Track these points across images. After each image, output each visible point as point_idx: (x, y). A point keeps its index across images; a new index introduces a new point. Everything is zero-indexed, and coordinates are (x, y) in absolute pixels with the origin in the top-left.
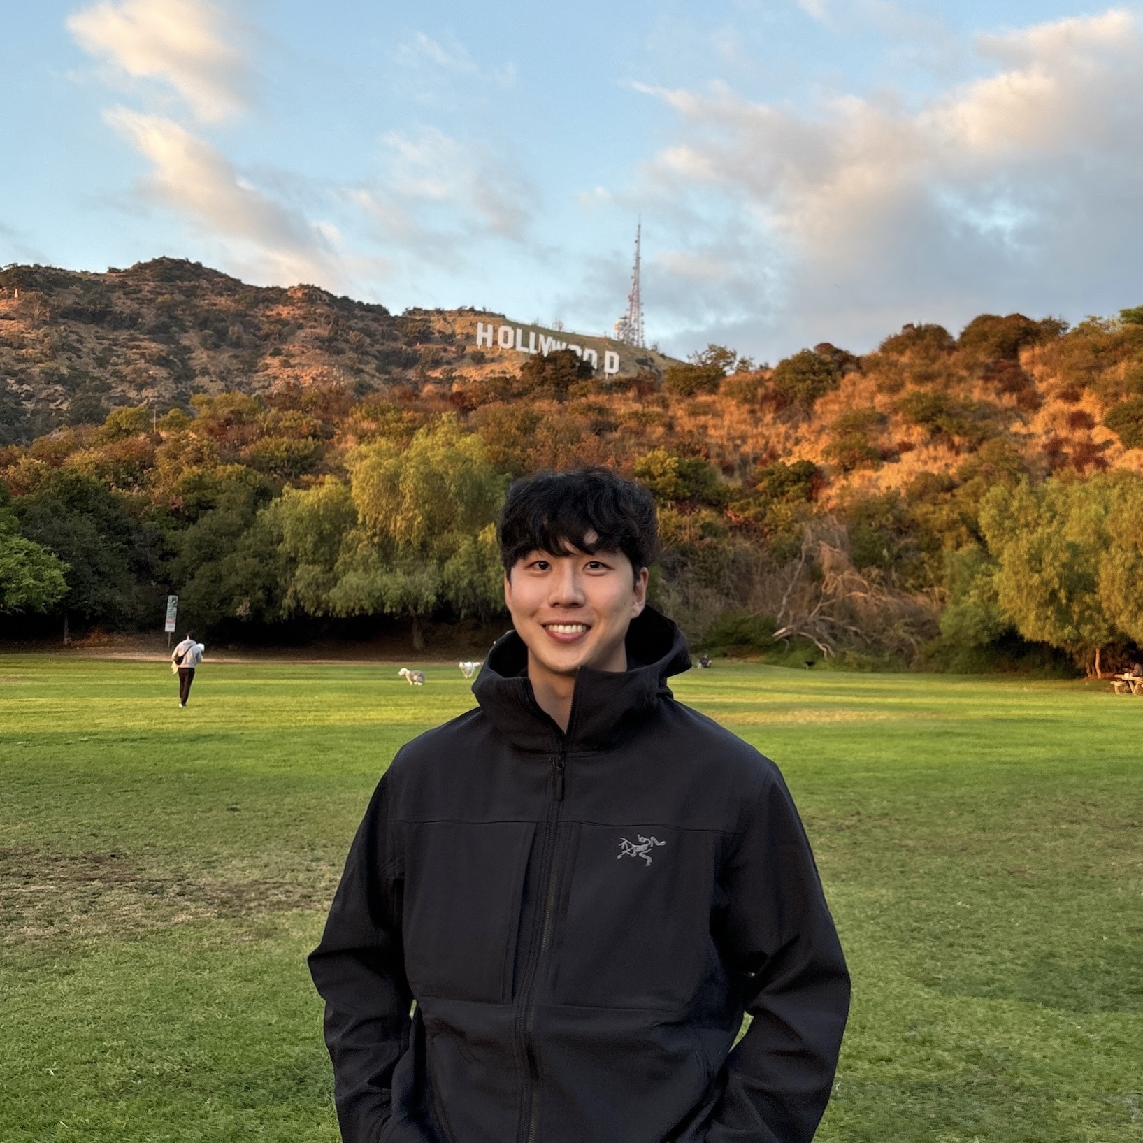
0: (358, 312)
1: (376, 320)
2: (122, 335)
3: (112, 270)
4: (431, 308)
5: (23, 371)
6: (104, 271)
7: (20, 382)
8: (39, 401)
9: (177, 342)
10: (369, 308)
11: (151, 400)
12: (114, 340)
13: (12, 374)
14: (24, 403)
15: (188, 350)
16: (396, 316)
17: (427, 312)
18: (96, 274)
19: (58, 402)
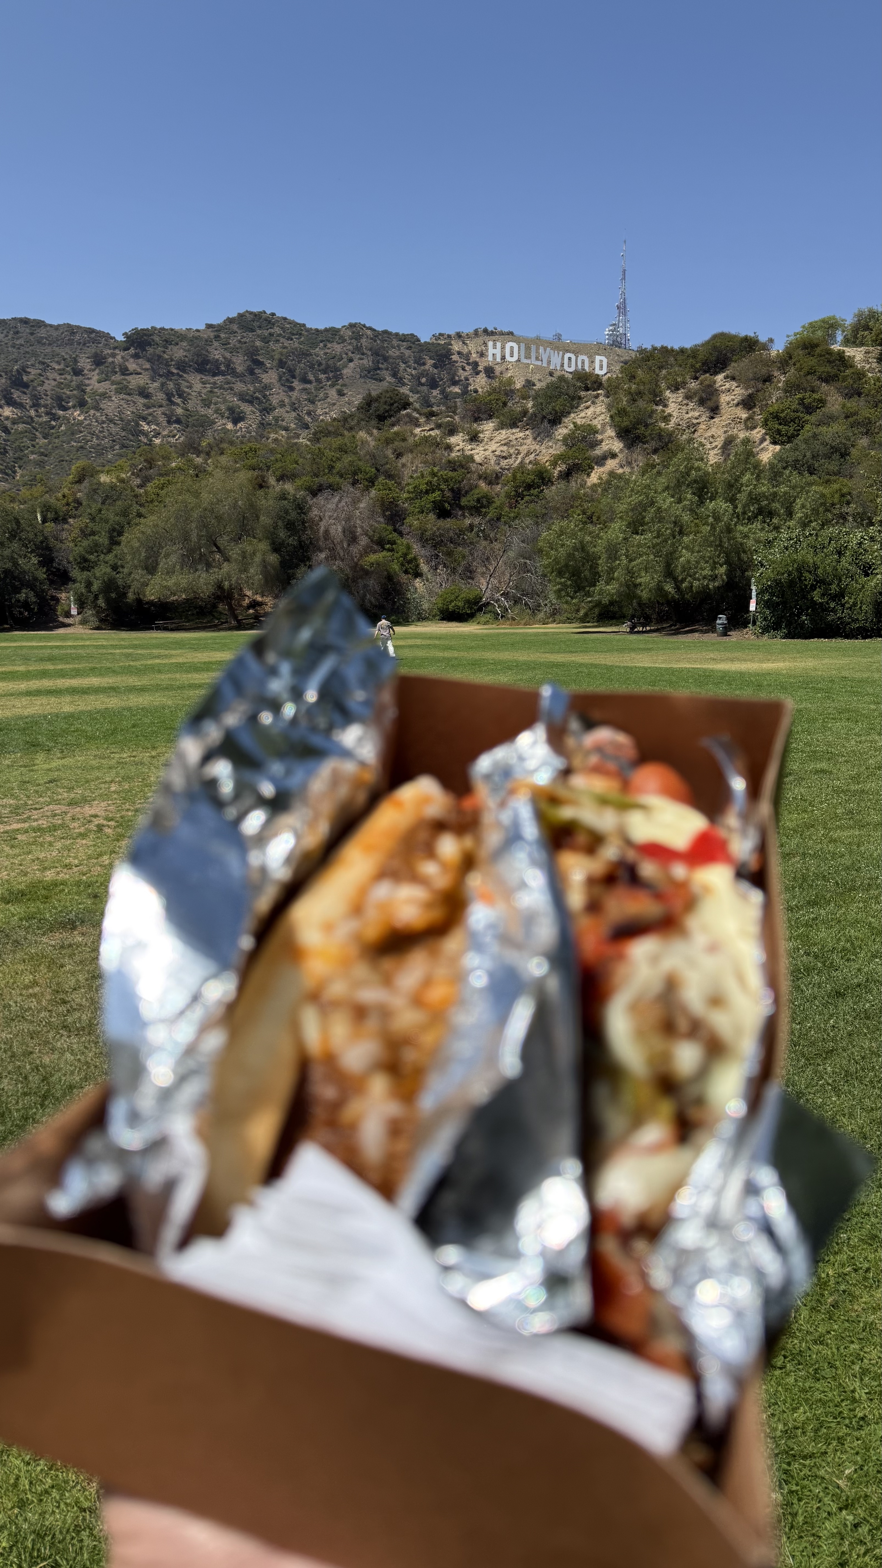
0: (395, 342)
1: (409, 348)
2: (219, 379)
3: (209, 326)
4: (452, 332)
5: (150, 414)
6: (202, 327)
7: (148, 424)
8: (164, 437)
9: (261, 382)
10: (404, 338)
11: (243, 430)
12: (215, 383)
13: (144, 419)
14: (154, 439)
15: (267, 387)
16: (425, 342)
17: (449, 336)
18: (198, 331)
19: (177, 437)
